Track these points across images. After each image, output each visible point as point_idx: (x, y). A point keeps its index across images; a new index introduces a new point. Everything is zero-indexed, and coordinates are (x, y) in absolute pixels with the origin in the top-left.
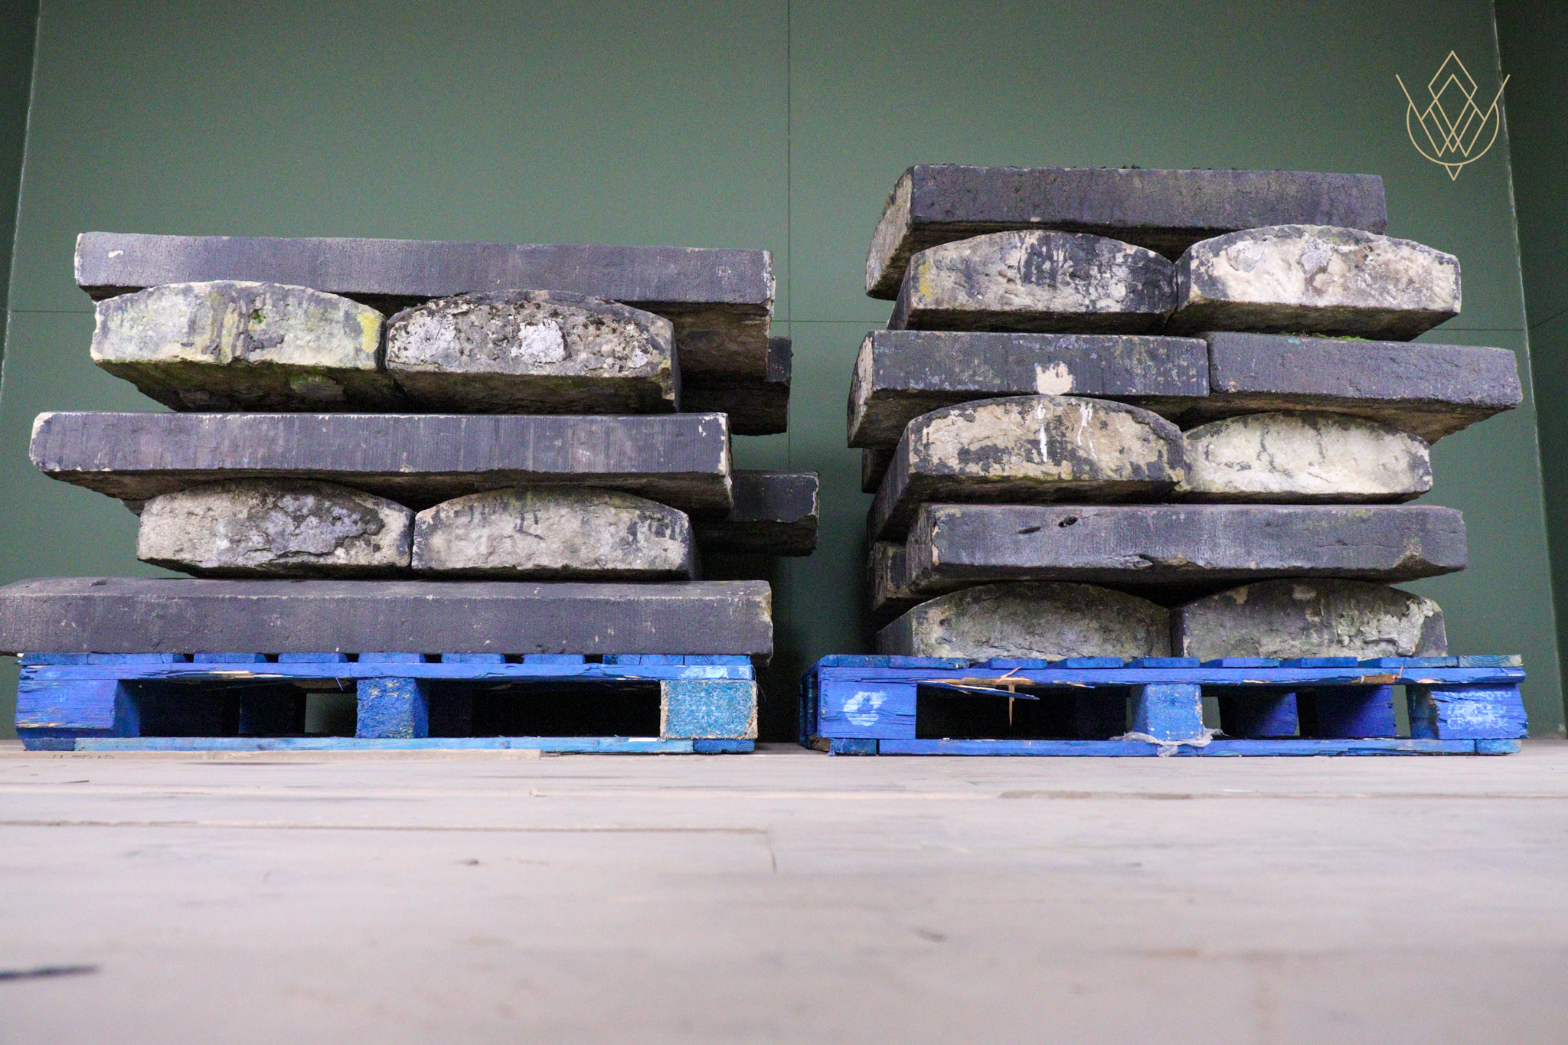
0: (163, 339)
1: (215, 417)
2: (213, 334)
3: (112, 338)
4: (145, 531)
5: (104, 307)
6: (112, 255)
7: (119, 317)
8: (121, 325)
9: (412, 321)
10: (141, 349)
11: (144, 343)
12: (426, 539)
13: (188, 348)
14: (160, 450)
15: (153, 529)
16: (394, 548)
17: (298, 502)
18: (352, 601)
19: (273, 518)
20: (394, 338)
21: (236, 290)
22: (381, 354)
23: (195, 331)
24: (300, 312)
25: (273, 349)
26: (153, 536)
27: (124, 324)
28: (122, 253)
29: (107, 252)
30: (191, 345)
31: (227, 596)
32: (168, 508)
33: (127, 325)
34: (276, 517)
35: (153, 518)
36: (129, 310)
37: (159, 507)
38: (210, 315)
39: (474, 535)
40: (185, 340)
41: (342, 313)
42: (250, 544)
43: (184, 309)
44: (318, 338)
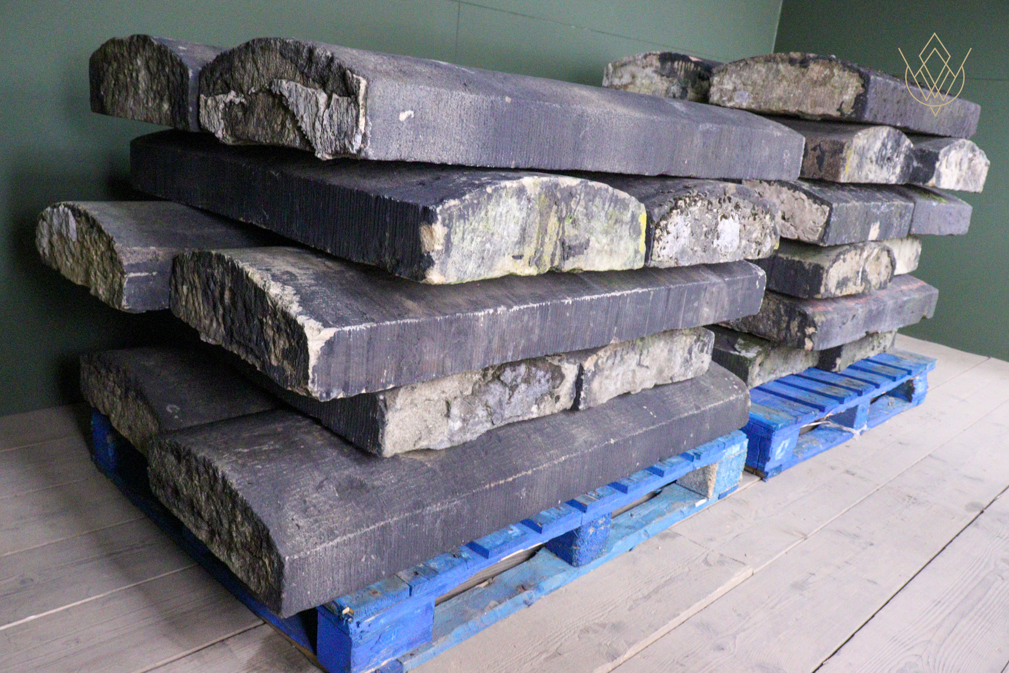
0: (497, 253)
1: (489, 313)
2: (538, 243)
3: (455, 255)
4: (391, 428)
5: (446, 216)
6: (403, 117)
7: (461, 228)
8: (463, 239)
9: (670, 220)
10: (479, 266)
11: (483, 259)
12: (589, 385)
13: (519, 261)
14: (442, 356)
15: (397, 426)
16: (568, 396)
17: (514, 373)
18: (571, 460)
19: (492, 390)
20: (659, 239)
21: (562, 191)
22: (648, 256)
23: (524, 240)
24: (603, 214)
25: (581, 256)
26: (397, 432)
27: (465, 237)
28: (412, 113)
29: (398, 112)
30: (520, 257)
31: (492, 485)
32: (409, 400)
33: (468, 237)
34: (495, 389)
35: (397, 414)
36: (471, 218)
37: (402, 401)
38: (537, 220)
39: (614, 374)
40: (516, 253)
41: (629, 215)
42: (477, 419)
43: (517, 214)
44: (612, 240)
